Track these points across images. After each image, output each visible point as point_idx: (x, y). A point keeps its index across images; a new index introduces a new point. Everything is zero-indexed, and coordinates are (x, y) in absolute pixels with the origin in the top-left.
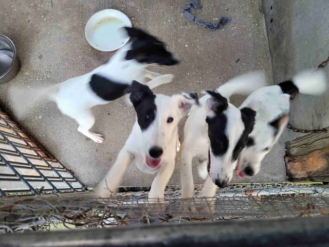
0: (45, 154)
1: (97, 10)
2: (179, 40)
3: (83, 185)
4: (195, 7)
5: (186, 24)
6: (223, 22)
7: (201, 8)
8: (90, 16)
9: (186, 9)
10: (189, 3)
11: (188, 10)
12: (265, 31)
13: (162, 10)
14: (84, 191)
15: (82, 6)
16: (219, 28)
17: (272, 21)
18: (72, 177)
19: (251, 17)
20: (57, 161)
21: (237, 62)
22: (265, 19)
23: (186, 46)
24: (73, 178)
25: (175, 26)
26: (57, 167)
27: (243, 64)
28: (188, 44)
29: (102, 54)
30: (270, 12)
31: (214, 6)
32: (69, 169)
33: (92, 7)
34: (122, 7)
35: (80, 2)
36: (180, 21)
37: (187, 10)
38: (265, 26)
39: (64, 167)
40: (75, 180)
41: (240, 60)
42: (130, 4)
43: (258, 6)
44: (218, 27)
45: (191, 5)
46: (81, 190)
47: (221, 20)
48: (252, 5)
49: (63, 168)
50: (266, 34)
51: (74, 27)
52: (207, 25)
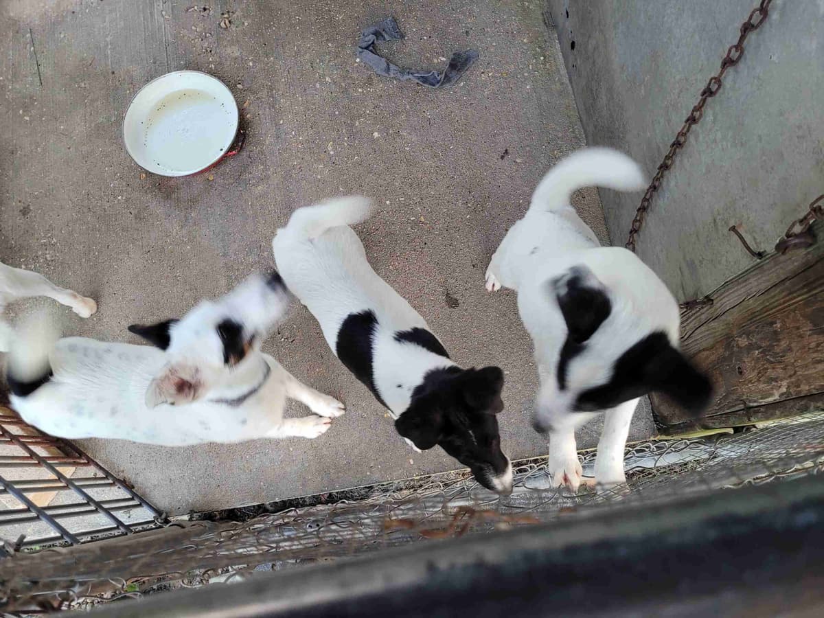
0: (59, 448)
1: (150, 77)
2: (357, 124)
3: (158, 512)
4: (387, 38)
5: (370, 82)
6: (458, 64)
7: (403, 36)
8: (134, 93)
9: (365, 45)
10: (372, 29)
11: (372, 48)
12: (564, 72)
13: (307, 57)
14: (160, 527)
15: (113, 73)
16: (449, 80)
17: (573, 45)
18: (129, 496)
19: (525, 44)
20: (90, 462)
21: (502, 157)
22: (560, 43)
23: (376, 135)
24: (132, 499)
25: (345, 91)
26: (92, 476)
27: (518, 161)
28: (379, 131)
29: (172, 183)
30: (567, 24)
31: (434, 29)
32: (121, 476)
33: (137, 71)
34: (210, 63)
35: (107, 65)
36: (355, 76)
37: (367, 48)
38: (562, 61)
39: (108, 475)
40: (136, 502)
41: (510, 151)
42: (229, 51)
43: (539, 12)
44: (447, 79)
45: (377, 34)
46: (152, 526)
47: (453, 60)
48: (526, 13)
49: (106, 478)
50: (566, 80)
51: (98, 127)
52: (419, 78)
